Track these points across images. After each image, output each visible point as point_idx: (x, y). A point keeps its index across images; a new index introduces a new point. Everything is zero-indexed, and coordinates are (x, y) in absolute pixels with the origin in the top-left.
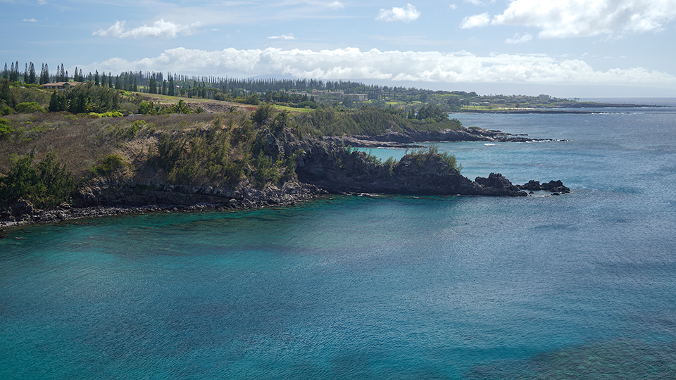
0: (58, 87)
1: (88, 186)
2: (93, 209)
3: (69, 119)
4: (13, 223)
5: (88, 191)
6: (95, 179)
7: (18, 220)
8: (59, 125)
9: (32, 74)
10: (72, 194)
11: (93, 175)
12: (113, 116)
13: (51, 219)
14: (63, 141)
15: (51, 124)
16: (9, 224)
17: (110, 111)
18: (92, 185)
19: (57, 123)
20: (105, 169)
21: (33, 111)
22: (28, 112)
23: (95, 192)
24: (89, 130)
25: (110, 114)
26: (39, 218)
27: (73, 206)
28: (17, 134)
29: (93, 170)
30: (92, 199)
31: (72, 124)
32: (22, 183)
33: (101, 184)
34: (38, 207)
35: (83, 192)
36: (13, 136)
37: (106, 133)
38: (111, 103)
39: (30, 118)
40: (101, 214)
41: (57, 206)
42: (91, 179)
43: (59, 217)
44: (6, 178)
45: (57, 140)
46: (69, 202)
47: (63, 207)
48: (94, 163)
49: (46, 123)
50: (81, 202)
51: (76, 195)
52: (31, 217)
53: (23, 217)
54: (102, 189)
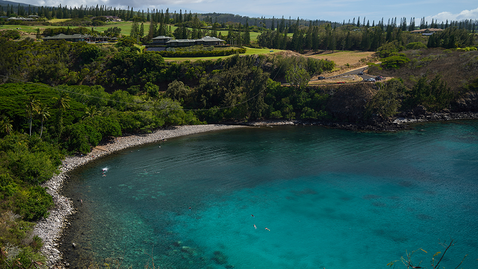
0: (422, 32)
1: (463, 98)
2: (465, 114)
3: (446, 52)
4: (414, 120)
5: (462, 101)
6: (467, 93)
7: (417, 119)
8: (440, 56)
9: (405, 25)
10: (451, 103)
11: (466, 90)
12: (470, 50)
13: (438, 119)
14: (443, 68)
15: (434, 56)
16: (412, 121)
17: (467, 46)
18: (465, 97)
19: (438, 55)
20: (475, 87)
21: (419, 48)
22: (415, 49)
23: (467, 102)
24: (461, 59)
25: (469, 48)
26: (430, 118)
27: (452, 111)
28: (413, 63)
29: (466, 87)
30: (465, 107)
31: (449, 55)
32: (421, 95)
33: (471, 97)
34: (429, 111)
35: (459, 102)
36: (410, 64)
37: (474, 62)
38: (468, 41)
39: (419, 52)
40: (471, 117)
41: (440, 110)
42: (464, 93)
43: (443, 117)
44: (411, 91)
45: (439, 67)
46: (449, 108)
47: (445, 111)
48: (467, 82)
49: (431, 56)
50: (457, 108)
51: (454, 104)
52: (425, 117)
53: (420, 116)
54: (472, 100)
